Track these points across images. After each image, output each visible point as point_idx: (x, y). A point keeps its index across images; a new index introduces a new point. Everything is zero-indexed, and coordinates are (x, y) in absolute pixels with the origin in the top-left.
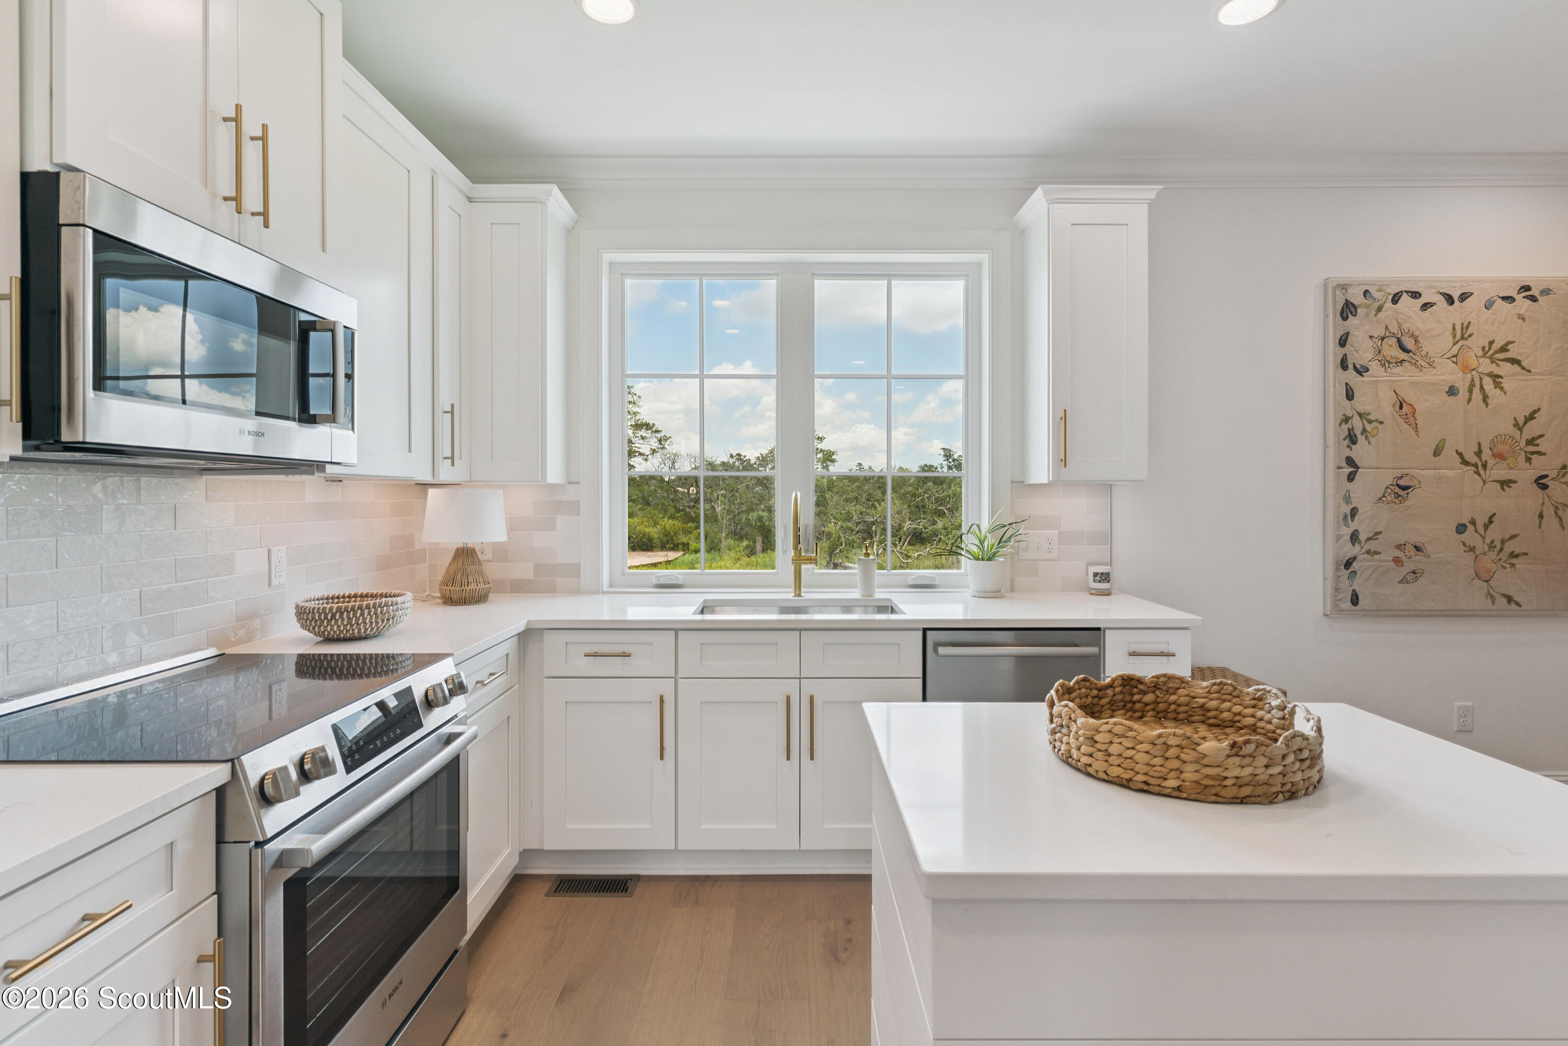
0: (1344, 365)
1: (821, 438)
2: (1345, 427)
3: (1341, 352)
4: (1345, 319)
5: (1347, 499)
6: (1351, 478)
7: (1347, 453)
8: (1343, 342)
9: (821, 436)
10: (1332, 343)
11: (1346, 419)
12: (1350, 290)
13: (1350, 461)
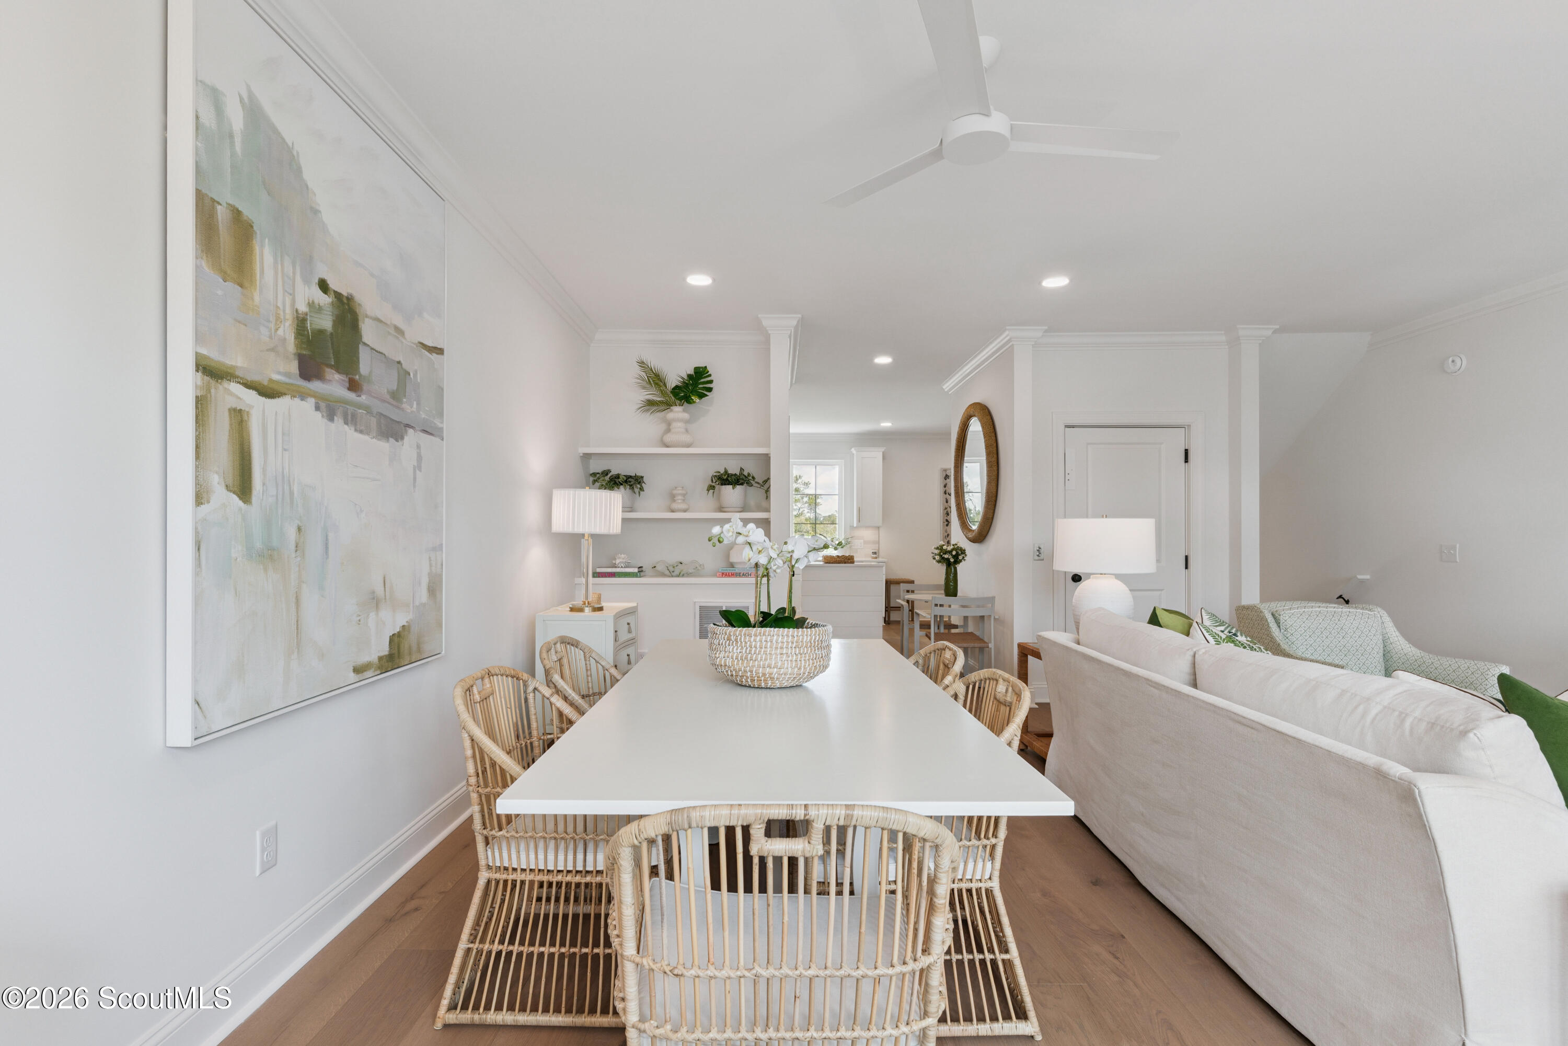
0: (945, 493)
1: (807, 484)
2: (946, 511)
3: (945, 489)
4: (946, 480)
5: (946, 531)
6: (947, 525)
7: (946, 518)
8: (945, 486)
9: (806, 482)
10: (942, 486)
11: (946, 509)
12: (947, 471)
13: (947, 521)
